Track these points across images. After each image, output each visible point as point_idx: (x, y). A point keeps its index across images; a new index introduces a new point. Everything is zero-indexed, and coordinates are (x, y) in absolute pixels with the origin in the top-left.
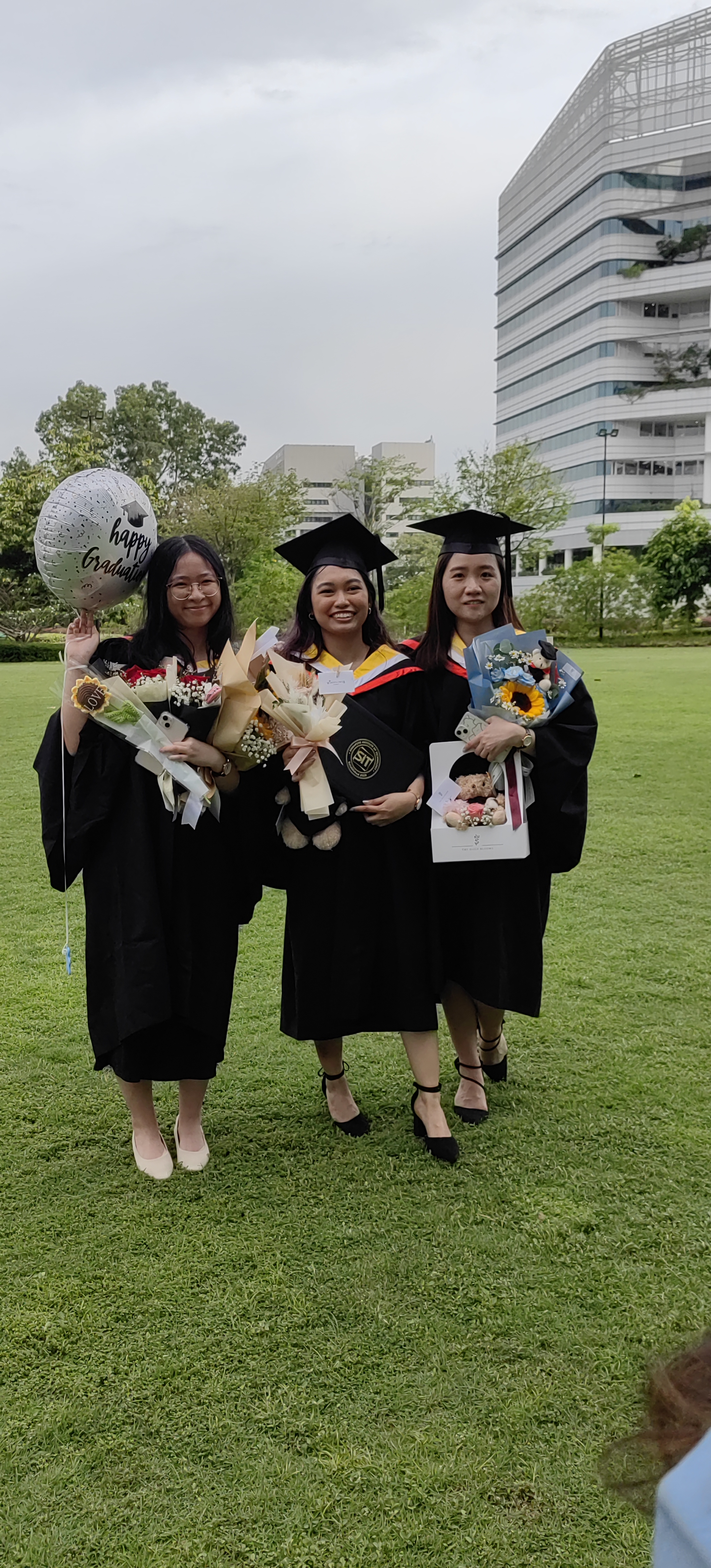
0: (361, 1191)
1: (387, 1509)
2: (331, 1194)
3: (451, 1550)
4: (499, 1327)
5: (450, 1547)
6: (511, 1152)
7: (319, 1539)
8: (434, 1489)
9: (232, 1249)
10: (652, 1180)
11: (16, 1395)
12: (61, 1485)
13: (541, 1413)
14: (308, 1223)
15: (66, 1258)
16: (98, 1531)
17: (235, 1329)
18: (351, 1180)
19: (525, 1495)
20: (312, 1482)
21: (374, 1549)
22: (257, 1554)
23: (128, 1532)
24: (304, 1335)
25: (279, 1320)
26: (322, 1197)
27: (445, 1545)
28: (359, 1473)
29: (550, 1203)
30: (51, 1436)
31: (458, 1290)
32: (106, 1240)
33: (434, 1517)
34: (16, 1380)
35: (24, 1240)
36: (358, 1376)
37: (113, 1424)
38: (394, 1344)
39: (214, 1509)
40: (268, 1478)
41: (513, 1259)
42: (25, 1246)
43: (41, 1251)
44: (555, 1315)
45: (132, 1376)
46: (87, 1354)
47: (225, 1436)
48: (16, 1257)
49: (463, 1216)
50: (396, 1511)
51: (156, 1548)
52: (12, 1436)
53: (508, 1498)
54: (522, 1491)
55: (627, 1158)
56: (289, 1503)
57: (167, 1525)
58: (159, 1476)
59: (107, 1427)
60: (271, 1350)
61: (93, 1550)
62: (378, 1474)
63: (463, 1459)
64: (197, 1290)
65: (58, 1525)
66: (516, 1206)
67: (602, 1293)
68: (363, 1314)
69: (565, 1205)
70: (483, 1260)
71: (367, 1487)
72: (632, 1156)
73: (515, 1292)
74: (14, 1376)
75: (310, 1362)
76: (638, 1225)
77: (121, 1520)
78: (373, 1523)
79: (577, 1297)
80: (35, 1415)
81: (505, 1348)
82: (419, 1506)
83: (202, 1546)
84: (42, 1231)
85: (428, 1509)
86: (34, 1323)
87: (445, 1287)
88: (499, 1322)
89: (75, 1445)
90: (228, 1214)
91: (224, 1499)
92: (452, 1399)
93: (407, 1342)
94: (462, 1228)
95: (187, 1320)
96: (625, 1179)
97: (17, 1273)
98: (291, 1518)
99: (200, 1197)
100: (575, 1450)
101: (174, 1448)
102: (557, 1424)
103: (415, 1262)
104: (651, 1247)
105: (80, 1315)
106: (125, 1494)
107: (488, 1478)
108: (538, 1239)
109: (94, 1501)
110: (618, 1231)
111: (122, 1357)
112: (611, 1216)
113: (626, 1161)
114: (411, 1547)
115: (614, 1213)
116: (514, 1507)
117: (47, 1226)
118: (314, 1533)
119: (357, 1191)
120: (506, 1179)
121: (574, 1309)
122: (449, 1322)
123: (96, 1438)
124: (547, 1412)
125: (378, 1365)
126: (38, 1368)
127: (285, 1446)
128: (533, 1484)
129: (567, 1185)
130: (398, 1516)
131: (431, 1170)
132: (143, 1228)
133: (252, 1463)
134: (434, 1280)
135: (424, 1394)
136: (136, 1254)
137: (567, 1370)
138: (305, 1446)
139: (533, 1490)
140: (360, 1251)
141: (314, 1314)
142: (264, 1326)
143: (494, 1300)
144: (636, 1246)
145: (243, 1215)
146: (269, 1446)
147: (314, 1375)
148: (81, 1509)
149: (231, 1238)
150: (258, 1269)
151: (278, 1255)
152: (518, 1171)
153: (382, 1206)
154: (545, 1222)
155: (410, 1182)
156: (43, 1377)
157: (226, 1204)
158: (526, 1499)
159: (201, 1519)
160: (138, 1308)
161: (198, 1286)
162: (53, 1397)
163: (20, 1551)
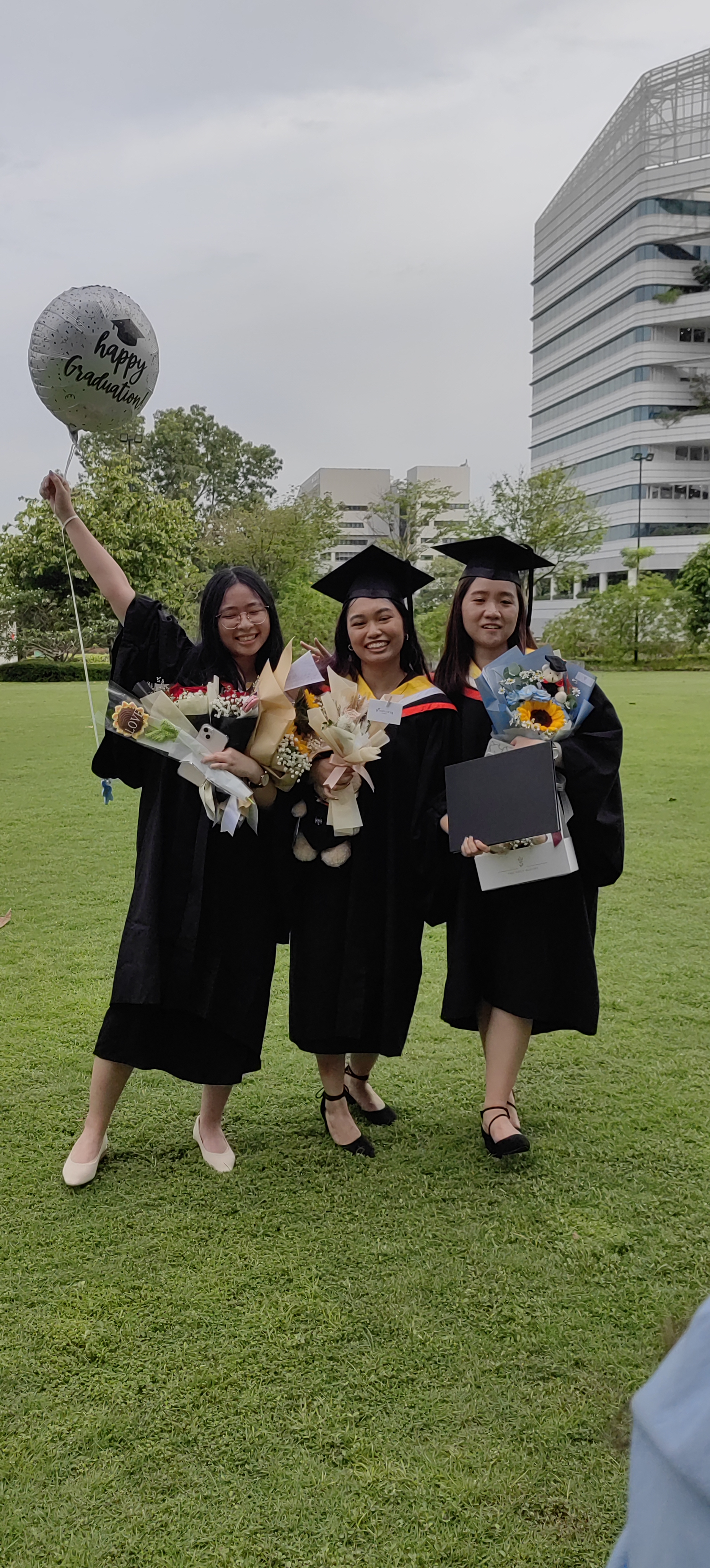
0: (396, 1208)
1: (422, 1521)
2: (366, 1210)
3: (486, 1564)
4: (533, 1344)
5: (484, 1561)
6: (545, 1173)
7: (354, 1550)
8: (469, 1503)
9: (268, 1263)
10: (687, 1202)
11: (57, 1401)
12: (100, 1489)
13: (575, 1430)
14: (344, 1239)
15: (105, 1267)
16: (137, 1535)
17: (270, 1341)
18: (386, 1197)
19: (559, 1511)
20: (347, 1493)
21: (409, 1560)
22: (293, 1561)
23: (167, 1537)
24: (339, 1348)
25: (314, 1333)
26: (357, 1213)
27: (479, 1558)
28: (394, 1485)
29: (584, 1224)
30: (90, 1441)
31: (492, 1307)
32: (144, 1252)
33: (468, 1530)
34: (56, 1387)
35: (64, 1250)
36: (393, 1390)
37: (152, 1431)
38: (429, 1359)
39: (250, 1517)
40: (304, 1488)
41: (547, 1277)
42: (65, 1256)
43: (81, 1261)
44: (589, 1335)
45: (169, 1385)
46: (125, 1362)
47: (262, 1445)
48: (57, 1266)
49: (497, 1235)
50: (431, 1524)
51: (195, 1553)
52: (52, 1441)
53: (542, 1513)
54: (557, 1507)
55: (663, 1180)
56: (324, 1513)
57: (204, 1531)
58: (196, 1483)
59: (145, 1434)
60: (307, 1362)
61: (131, 1553)
62: (413, 1486)
63: (498, 1474)
64: (234, 1302)
65: (98, 1528)
66: (549, 1226)
67: (636, 1313)
68: (397, 1329)
69: (599, 1225)
70: (517, 1279)
71: (402, 1500)
72: (667, 1179)
73: (548, 1310)
74: (55, 1382)
75: (345, 1375)
76: (672, 1247)
77: (159, 1525)
78: (407, 1534)
79: (611, 1316)
80: (75, 1420)
81: (539, 1365)
82: (454, 1519)
83: (238, 1553)
84: (82, 1241)
85: (462, 1523)
86: (74, 1331)
87: (478, 1305)
88: (534, 1340)
89: (115, 1451)
90: (264, 1228)
91: (261, 1507)
92: (486, 1415)
93: (441, 1358)
94: (496, 1246)
95: (223, 1331)
96: (659, 1201)
97: (57, 1281)
98: (327, 1528)
99: (236, 1212)
100: (609, 1468)
101: (211, 1456)
102: (590, 1441)
103: (449, 1279)
104: (685, 1268)
105: (119, 1324)
106: (164, 1500)
107: (522, 1494)
108: (572, 1258)
109: (133, 1506)
110: (652, 1252)
111: (160, 1366)
112: (645, 1238)
113: (661, 1184)
114: (446, 1559)
115: (649, 1235)
116: (548, 1523)
117: (87, 1237)
118: (349, 1543)
119: (391, 1208)
120: (540, 1199)
121: (608, 1329)
122: (483, 1339)
123: (135, 1445)
124: (581, 1430)
125: (413, 1380)
126: (77, 1374)
127: (320, 1457)
128: (567, 1500)
129: (601, 1206)
130: (432, 1529)
131: (466, 1188)
132: (180, 1240)
133: (288, 1473)
134: (468, 1297)
135: (458, 1409)
136: (173, 1266)
137: (601, 1389)
138: (340, 1457)
139: (567, 1507)
140: (395, 1267)
141: (349, 1329)
142: (299, 1338)
143: (529, 1318)
144: (670, 1268)
145: (279, 1230)
146: (305, 1456)
147: (349, 1388)
148: (120, 1513)
149: (267, 1251)
150: (294, 1283)
151: (314, 1269)
152: (552, 1191)
153: (417, 1223)
154: (579, 1241)
155: (444, 1200)
156: (82, 1384)
157: (262, 1218)
158: (560, 1515)
159: (237, 1526)
160: (175, 1319)
161: (235, 1298)
162: (92, 1403)
163: (60, 1553)
